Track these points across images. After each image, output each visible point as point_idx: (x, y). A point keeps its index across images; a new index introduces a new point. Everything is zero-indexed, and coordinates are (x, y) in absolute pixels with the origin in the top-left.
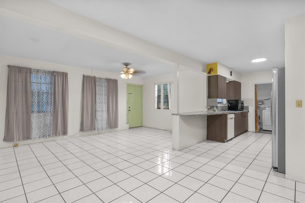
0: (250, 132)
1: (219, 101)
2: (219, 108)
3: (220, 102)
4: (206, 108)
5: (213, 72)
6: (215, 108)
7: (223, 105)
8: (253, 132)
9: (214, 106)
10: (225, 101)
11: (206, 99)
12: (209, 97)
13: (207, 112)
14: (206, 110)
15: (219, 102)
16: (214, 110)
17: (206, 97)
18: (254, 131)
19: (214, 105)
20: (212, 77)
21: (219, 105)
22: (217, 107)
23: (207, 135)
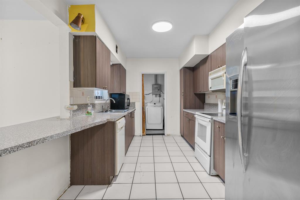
0: (137, 136)
1: (97, 95)
2: (97, 107)
3: (99, 97)
4: (68, 109)
5: (85, 26)
6: (90, 109)
7: (104, 102)
8: (140, 136)
9: (87, 104)
10: (105, 94)
11: (69, 88)
12: (77, 83)
13: (70, 119)
14: (67, 114)
15: (97, 97)
16: (88, 112)
17: (69, 82)
18: (141, 134)
19: (88, 102)
20: (82, 40)
21: (97, 102)
22: (93, 105)
23: (71, 174)
